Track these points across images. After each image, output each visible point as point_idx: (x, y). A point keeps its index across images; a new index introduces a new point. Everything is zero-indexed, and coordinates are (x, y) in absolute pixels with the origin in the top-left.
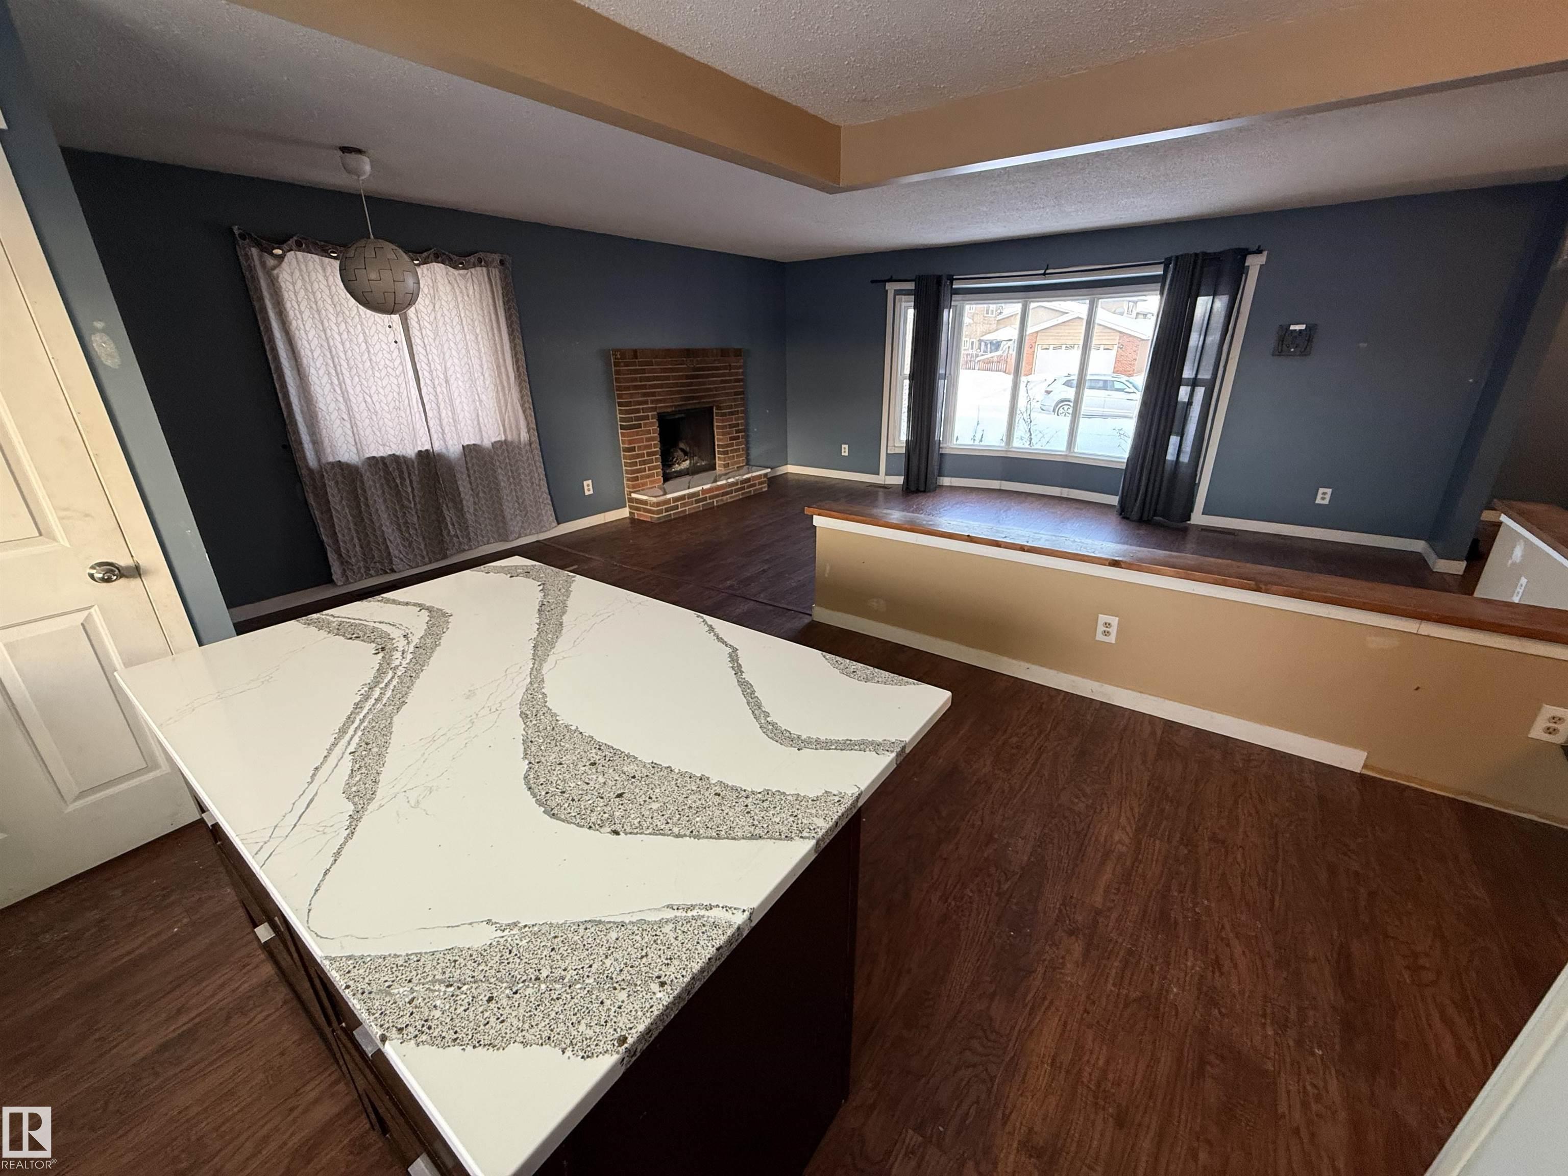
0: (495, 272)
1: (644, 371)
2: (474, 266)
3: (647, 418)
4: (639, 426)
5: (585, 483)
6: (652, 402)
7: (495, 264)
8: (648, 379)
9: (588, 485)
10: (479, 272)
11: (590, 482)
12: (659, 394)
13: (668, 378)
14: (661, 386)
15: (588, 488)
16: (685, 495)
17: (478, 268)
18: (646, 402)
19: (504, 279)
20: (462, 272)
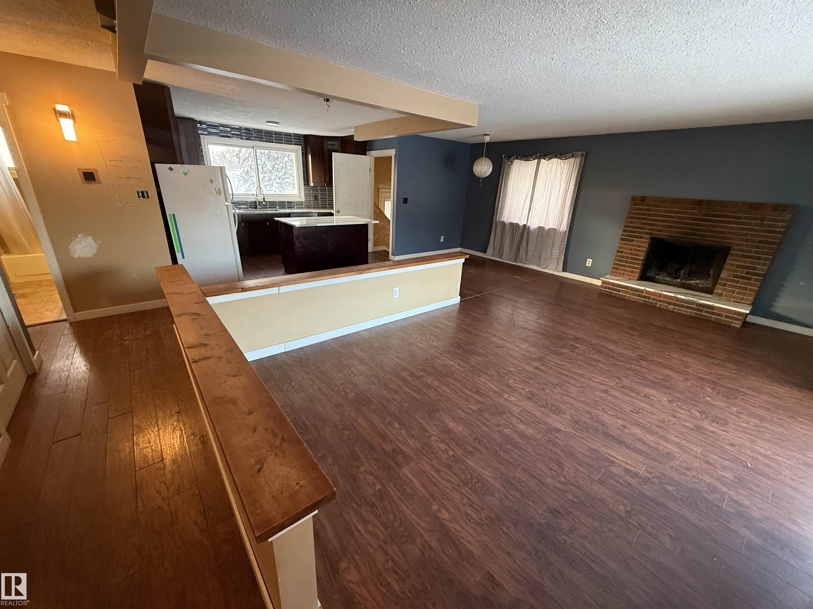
0: (578, 160)
1: (650, 210)
2: (570, 158)
3: (641, 238)
4: (632, 241)
5: (588, 260)
6: (649, 229)
7: (579, 155)
8: (651, 215)
9: (589, 261)
10: (572, 160)
11: (591, 260)
12: (658, 226)
13: (673, 217)
14: (663, 221)
15: (589, 263)
16: (629, 287)
17: (571, 159)
18: (644, 228)
19: (581, 162)
20: (564, 161)
